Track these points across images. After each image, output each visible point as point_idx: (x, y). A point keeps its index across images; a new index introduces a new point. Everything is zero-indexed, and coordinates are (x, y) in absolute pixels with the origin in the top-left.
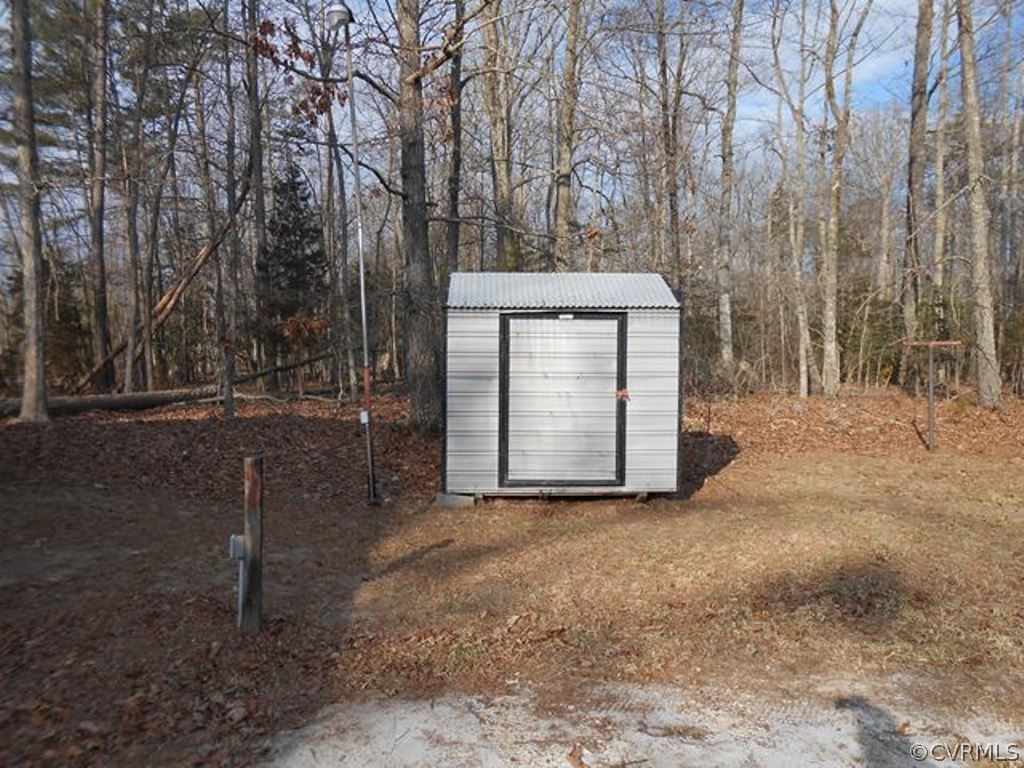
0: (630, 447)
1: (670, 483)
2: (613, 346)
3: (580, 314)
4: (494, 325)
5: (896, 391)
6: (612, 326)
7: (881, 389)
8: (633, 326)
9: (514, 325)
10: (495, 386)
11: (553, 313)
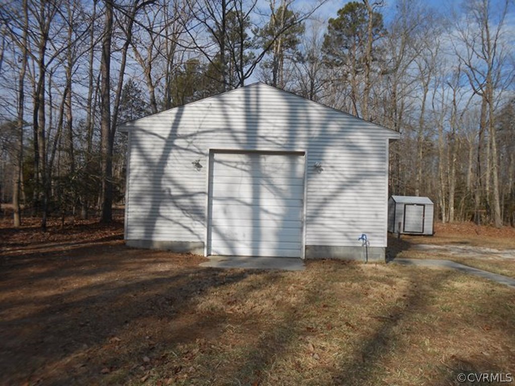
0: (425, 227)
1: (431, 233)
2: (422, 210)
3: (418, 205)
4: (403, 206)
5: (472, 223)
6: (423, 207)
7: (468, 222)
8: (426, 207)
9: (407, 206)
10: (403, 216)
11: (413, 204)
